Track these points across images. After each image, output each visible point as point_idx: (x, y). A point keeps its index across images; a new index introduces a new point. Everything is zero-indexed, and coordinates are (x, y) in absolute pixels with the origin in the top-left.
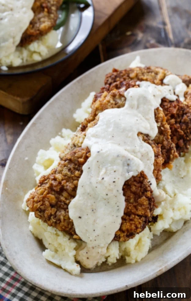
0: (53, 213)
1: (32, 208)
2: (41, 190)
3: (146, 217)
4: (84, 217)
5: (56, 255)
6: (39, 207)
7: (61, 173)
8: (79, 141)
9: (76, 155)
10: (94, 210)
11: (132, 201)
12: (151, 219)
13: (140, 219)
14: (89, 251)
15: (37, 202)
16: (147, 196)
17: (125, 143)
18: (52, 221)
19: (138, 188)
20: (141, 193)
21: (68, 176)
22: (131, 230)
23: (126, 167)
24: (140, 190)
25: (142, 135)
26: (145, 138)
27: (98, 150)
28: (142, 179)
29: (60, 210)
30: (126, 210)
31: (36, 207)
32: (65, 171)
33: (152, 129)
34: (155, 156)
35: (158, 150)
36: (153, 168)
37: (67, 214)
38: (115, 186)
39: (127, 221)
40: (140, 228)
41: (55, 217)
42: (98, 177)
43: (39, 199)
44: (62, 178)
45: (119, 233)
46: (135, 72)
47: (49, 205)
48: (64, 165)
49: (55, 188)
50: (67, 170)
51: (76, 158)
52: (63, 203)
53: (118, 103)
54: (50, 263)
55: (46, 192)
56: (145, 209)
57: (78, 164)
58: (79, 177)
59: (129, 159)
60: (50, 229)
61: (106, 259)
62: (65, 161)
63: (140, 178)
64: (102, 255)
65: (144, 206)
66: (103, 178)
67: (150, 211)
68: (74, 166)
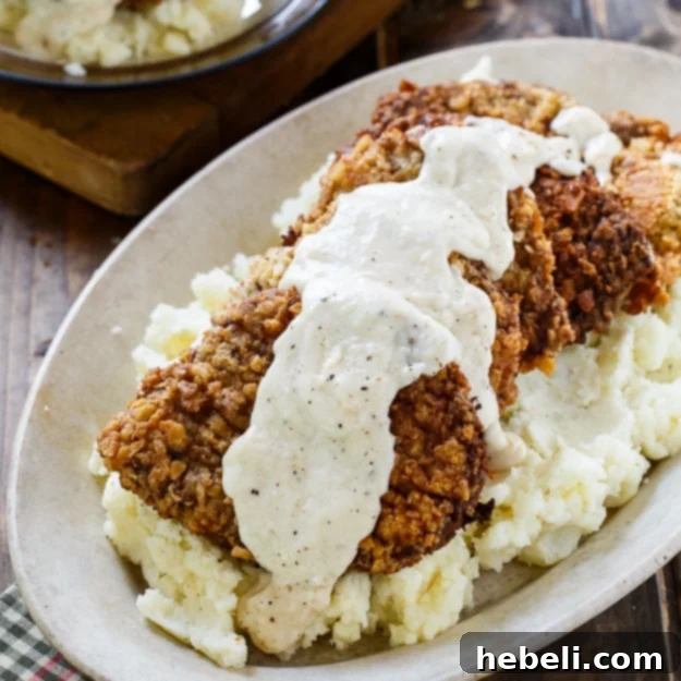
0: (175, 477)
1: (114, 458)
2: (143, 408)
3: (456, 500)
4: (269, 493)
5: (178, 610)
6: (134, 457)
7: (210, 361)
8: (271, 272)
9: (257, 310)
10: (300, 473)
11: (415, 449)
12: (471, 511)
13: (437, 505)
14: (276, 597)
15: (129, 441)
16: (463, 439)
17: (408, 279)
18: (169, 500)
19: (437, 412)
20: (444, 429)
21: (229, 368)
22: (408, 536)
23: (404, 349)
24: (443, 420)
25: (464, 262)
26: (473, 271)
27: (324, 296)
28: (450, 386)
29: (196, 468)
30: (396, 477)
31: (124, 457)
32: (223, 354)
33: (496, 247)
34: (499, 326)
35: (509, 310)
36: (488, 359)
37: (217, 480)
38: (367, 400)
39: (397, 511)
40: (436, 533)
41: (181, 487)
42: (318, 372)
43: (136, 432)
44: (209, 375)
45: (371, 544)
46: (467, 93)
47: (164, 451)
48: (220, 339)
49: (186, 404)
50: (228, 352)
51: (256, 319)
52: (206, 449)
53: (399, 168)
54: (157, 629)
55: (160, 414)
56: (455, 476)
57: (261, 336)
58: (260, 374)
59: (415, 326)
60: (164, 526)
61: (330, 627)
62: (225, 325)
63: (444, 382)
64: (317, 614)
65: (450, 467)
66: (332, 377)
67: (471, 484)
68: (249, 342)
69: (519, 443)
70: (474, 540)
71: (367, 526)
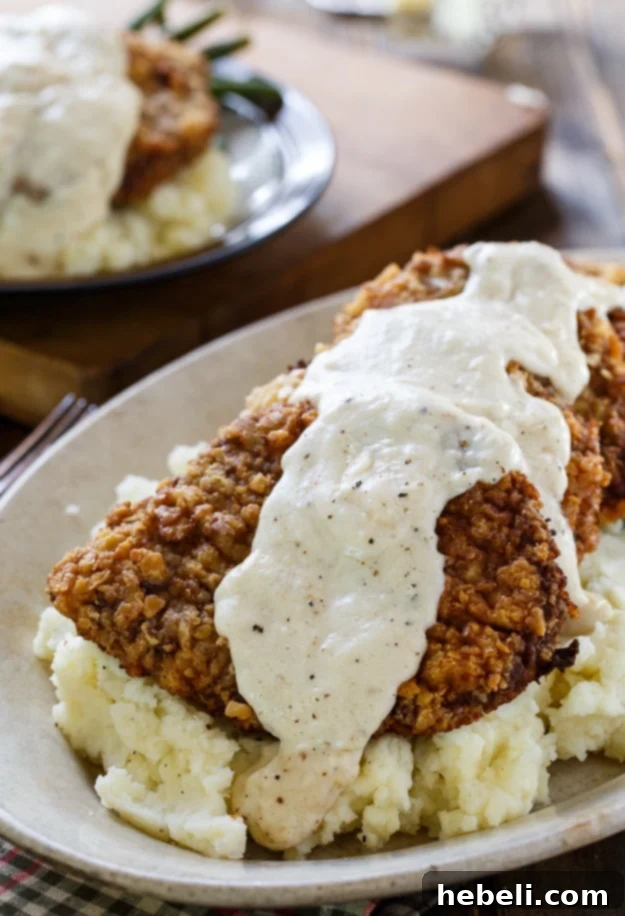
0: (150, 614)
1: (69, 593)
2: (108, 537)
3: (528, 634)
4: (276, 629)
6: (96, 591)
7: (198, 484)
8: (275, 398)
9: (258, 425)
10: (317, 606)
11: (472, 572)
12: (548, 654)
13: (503, 640)
14: (285, 771)
15: (89, 572)
16: (535, 559)
17: (456, 386)
18: (141, 644)
19: (501, 526)
20: (509, 548)
21: (222, 490)
22: (465, 677)
23: (453, 453)
24: (508, 537)
25: (527, 374)
27: (348, 397)
28: (516, 496)
29: (179, 605)
30: (447, 605)
31: (82, 591)
32: (215, 475)
33: (568, 365)
34: (574, 447)
35: (586, 432)
36: (562, 483)
37: (207, 619)
38: (406, 510)
39: (448, 647)
40: (503, 675)
41: (159, 627)
42: (341, 481)
43: (98, 561)
44: (196, 498)
45: (415, 689)
47: (136, 581)
48: (209, 460)
49: (166, 531)
50: (222, 472)
51: (258, 433)
52: (192, 582)
53: (437, 288)
55: (130, 542)
56: (526, 603)
57: (264, 453)
58: (261, 495)
59: (468, 428)
61: (360, 815)
62: (219, 445)
63: (508, 492)
65: (520, 592)
66: (359, 484)
67: (548, 616)
68: (249, 460)
69: (603, 602)
70: (550, 712)
71: (410, 668)
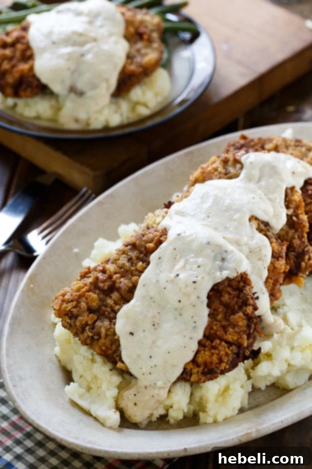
0: (90, 323)
1: (59, 310)
2: (78, 286)
3: (239, 346)
4: (139, 335)
5: (87, 395)
6: (70, 310)
7: (116, 264)
8: (155, 221)
9: (144, 239)
10: (156, 326)
11: (220, 317)
12: (248, 353)
13: (228, 348)
14: (138, 392)
15: (68, 302)
16: (246, 313)
17: (226, 228)
18: (86, 334)
19: (233, 298)
20: (236, 307)
21: (126, 268)
22: (211, 363)
23: (218, 263)
24: (237, 302)
25: (258, 222)
26: (262, 226)
27: (178, 233)
28: (242, 284)
29: (103, 319)
30: (208, 330)
31: (65, 310)
32: (123, 260)
33: (277, 216)
34: (273, 256)
35: (280, 249)
36: (265, 274)
37: (112, 326)
38: (195, 289)
39: (206, 349)
40: (227, 363)
41: (93, 328)
42: (171, 272)
43: (72, 297)
44: (115, 271)
45: (191, 366)
46: (275, 142)
47: (86, 308)
48: (122, 252)
49: (101, 285)
50: (126, 259)
51: (143, 243)
52: (109, 309)
53: (230, 172)
54: (74, 404)
55: (86, 289)
56: (240, 332)
57: (144, 252)
58: (142, 272)
59: (226, 251)
60: (84, 350)
61: (167, 410)
62: (127, 246)
63: (239, 282)
64: (160, 403)
65: (238, 328)
66: (178, 275)
67: (248, 338)
68: (138, 255)
69: (280, 321)
70: (250, 370)
71: (190, 356)
